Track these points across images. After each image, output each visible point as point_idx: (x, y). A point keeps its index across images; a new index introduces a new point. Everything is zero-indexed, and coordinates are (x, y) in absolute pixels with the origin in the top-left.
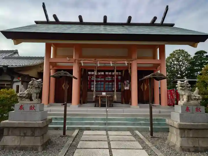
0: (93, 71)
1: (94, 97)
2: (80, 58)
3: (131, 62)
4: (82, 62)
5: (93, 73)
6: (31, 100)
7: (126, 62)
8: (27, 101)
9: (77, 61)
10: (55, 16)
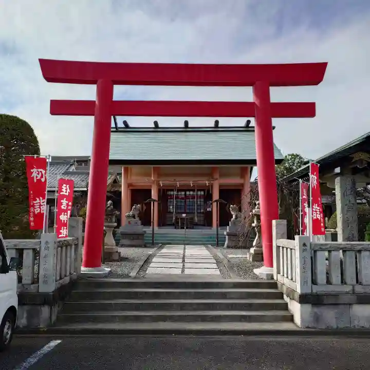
0: (172, 190)
1: (174, 218)
2: (158, 178)
3: (212, 182)
4: (161, 182)
5: (172, 193)
6: (135, 218)
7: (207, 182)
8: (133, 219)
9: (155, 182)
10: (125, 123)
